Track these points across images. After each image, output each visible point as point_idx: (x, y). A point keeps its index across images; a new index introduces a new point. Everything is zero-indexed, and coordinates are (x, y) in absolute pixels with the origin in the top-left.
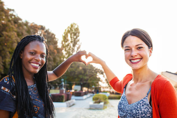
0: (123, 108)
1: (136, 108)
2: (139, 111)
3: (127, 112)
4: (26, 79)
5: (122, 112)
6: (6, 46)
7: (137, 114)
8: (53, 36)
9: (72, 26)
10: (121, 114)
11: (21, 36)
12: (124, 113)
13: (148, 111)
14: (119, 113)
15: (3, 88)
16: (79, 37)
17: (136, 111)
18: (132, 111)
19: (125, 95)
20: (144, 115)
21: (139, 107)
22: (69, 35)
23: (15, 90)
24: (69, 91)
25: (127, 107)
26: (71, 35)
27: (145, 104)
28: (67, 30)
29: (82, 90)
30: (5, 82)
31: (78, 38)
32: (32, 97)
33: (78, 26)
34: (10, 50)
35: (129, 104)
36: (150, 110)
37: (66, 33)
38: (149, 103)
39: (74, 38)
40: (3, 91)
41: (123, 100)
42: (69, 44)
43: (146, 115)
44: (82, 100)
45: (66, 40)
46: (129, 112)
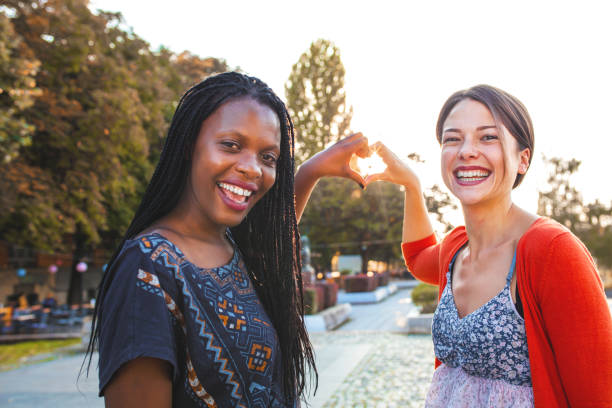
0: (445, 333)
1: (478, 326)
2: (487, 336)
5: (444, 345)
6: (107, 138)
7: (483, 346)
9: (315, 51)
10: (440, 351)
13: (513, 333)
14: (436, 349)
15: (142, 274)
16: (344, 86)
17: (479, 334)
18: (467, 337)
20: (503, 344)
21: (485, 322)
22: (308, 84)
24: (327, 275)
25: (454, 327)
26: (314, 84)
27: (503, 311)
28: (300, 66)
29: (365, 270)
30: (145, 251)
31: (340, 92)
33: (335, 49)
34: (120, 150)
35: (460, 316)
36: (521, 328)
37: (296, 79)
38: (514, 308)
39: (326, 94)
40: (145, 288)
42: (310, 113)
43: (508, 343)
44: (374, 303)
45: (299, 103)
46: (460, 342)
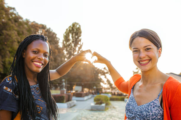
0: (132, 109)
1: (147, 109)
2: (150, 113)
3: (136, 114)
4: (28, 79)
6: (6, 45)
7: (148, 116)
8: (54, 35)
9: (74, 25)
10: (129, 115)
11: (21, 35)
12: (133, 114)
13: (159, 113)
16: (81, 36)
17: (147, 112)
18: (142, 112)
19: (133, 96)
20: (155, 117)
21: (149, 108)
23: (17, 90)
24: (69, 91)
25: (136, 108)
26: (72, 35)
27: (156, 106)
28: (68, 29)
29: (83, 90)
30: (7, 81)
31: (80, 38)
32: (35, 97)
33: (79, 26)
34: (10, 49)
35: (138, 105)
36: (161, 112)
37: (67, 33)
38: (160, 105)
39: (76, 38)
40: (5, 91)
41: (131, 101)
42: (70, 43)
43: (157, 117)
44: (83, 101)
46: (138, 114)
